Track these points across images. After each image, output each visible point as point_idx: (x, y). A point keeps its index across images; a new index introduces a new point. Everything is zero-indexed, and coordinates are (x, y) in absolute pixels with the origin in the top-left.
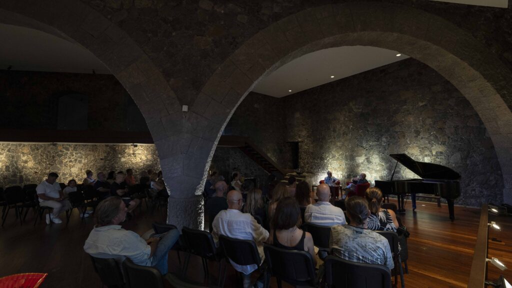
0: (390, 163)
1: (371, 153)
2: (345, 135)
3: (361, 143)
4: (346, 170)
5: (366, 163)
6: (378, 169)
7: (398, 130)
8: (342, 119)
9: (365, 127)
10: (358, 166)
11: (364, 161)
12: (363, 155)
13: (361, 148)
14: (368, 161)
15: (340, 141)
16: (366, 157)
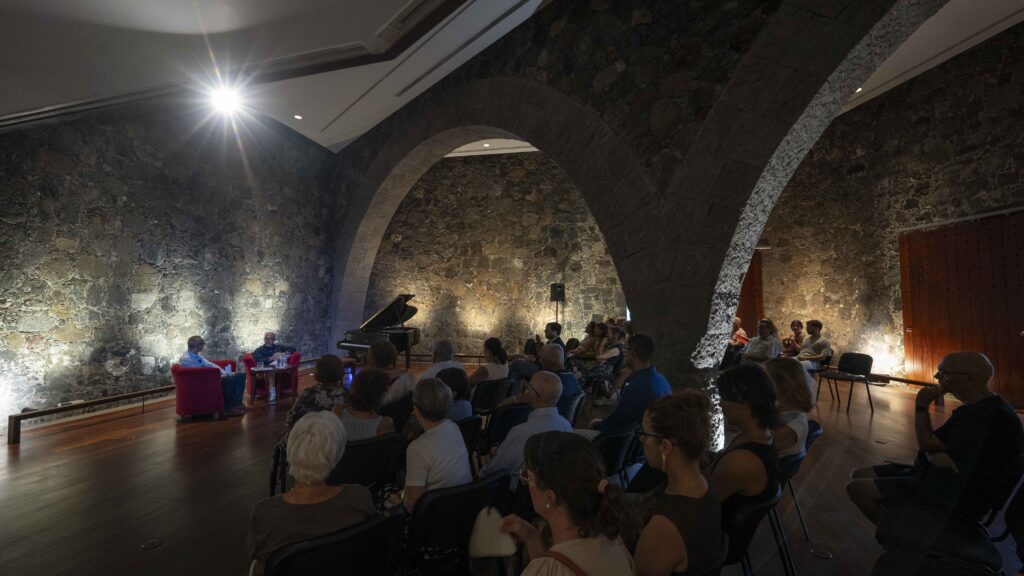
0: (213, 310)
1: (176, 285)
2: (97, 220)
3: (153, 256)
4: (89, 336)
5: (158, 310)
6: (187, 325)
7: (236, 244)
8: (93, 160)
9: (166, 214)
10: (133, 319)
11: (155, 305)
12: (156, 291)
13: (149, 270)
14: (166, 305)
15: (72, 235)
16: (162, 296)
